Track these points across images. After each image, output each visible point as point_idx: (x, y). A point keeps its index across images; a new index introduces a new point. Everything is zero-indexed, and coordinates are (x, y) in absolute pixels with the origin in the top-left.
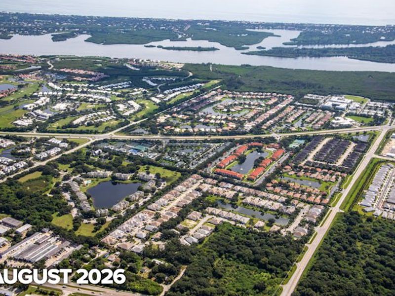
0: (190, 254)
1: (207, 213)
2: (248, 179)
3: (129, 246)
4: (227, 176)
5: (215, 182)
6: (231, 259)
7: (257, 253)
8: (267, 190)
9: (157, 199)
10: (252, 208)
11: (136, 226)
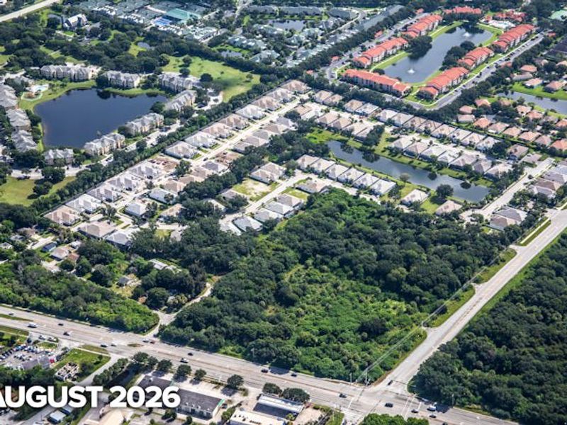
0: (232, 252)
1: (299, 168)
2: (420, 96)
3: (103, 229)
4: (371, 87)
5: (338, 98)
6: (325, 267)
7: (387, 258)
8: (458, 122)
9: (192, 132)
10: (409, 160)
11: (130, 189)
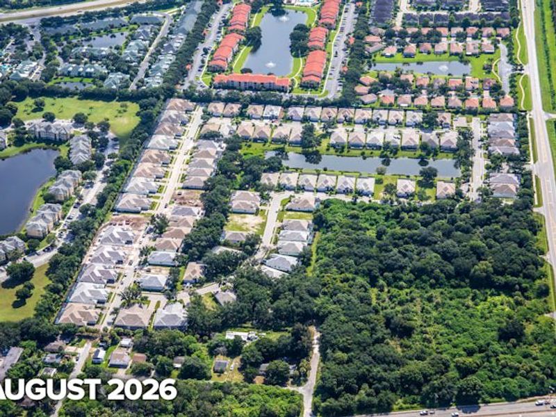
2: (304, 86)
6: (402, 283)
10: (360, 152)
11: (120, 262)
